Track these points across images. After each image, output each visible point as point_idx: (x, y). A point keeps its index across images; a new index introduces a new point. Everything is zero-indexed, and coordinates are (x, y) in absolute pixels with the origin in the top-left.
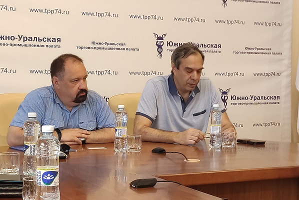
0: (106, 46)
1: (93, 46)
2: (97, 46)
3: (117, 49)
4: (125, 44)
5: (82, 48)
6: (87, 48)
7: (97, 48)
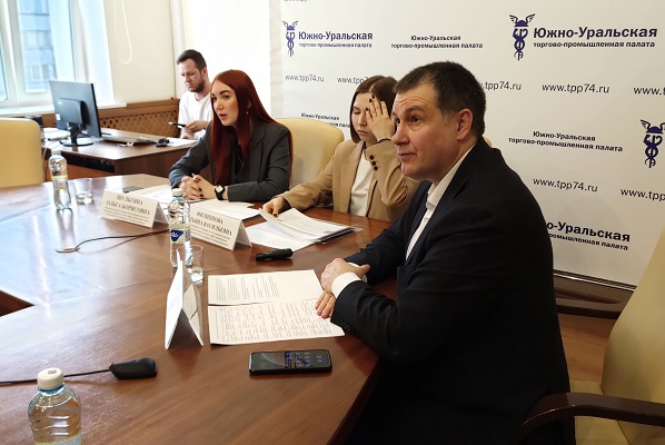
0: (558, 141)
1: (536, 138)
2: (542, 139)
3: (578, 146)
4: (594, 139)
5: (517, 141)
6: (525, 141)
7: (543, 143)
